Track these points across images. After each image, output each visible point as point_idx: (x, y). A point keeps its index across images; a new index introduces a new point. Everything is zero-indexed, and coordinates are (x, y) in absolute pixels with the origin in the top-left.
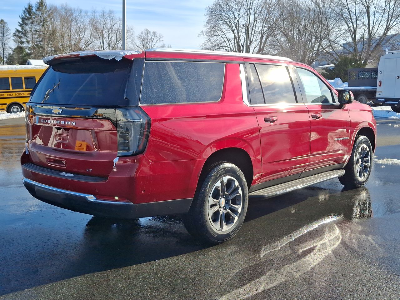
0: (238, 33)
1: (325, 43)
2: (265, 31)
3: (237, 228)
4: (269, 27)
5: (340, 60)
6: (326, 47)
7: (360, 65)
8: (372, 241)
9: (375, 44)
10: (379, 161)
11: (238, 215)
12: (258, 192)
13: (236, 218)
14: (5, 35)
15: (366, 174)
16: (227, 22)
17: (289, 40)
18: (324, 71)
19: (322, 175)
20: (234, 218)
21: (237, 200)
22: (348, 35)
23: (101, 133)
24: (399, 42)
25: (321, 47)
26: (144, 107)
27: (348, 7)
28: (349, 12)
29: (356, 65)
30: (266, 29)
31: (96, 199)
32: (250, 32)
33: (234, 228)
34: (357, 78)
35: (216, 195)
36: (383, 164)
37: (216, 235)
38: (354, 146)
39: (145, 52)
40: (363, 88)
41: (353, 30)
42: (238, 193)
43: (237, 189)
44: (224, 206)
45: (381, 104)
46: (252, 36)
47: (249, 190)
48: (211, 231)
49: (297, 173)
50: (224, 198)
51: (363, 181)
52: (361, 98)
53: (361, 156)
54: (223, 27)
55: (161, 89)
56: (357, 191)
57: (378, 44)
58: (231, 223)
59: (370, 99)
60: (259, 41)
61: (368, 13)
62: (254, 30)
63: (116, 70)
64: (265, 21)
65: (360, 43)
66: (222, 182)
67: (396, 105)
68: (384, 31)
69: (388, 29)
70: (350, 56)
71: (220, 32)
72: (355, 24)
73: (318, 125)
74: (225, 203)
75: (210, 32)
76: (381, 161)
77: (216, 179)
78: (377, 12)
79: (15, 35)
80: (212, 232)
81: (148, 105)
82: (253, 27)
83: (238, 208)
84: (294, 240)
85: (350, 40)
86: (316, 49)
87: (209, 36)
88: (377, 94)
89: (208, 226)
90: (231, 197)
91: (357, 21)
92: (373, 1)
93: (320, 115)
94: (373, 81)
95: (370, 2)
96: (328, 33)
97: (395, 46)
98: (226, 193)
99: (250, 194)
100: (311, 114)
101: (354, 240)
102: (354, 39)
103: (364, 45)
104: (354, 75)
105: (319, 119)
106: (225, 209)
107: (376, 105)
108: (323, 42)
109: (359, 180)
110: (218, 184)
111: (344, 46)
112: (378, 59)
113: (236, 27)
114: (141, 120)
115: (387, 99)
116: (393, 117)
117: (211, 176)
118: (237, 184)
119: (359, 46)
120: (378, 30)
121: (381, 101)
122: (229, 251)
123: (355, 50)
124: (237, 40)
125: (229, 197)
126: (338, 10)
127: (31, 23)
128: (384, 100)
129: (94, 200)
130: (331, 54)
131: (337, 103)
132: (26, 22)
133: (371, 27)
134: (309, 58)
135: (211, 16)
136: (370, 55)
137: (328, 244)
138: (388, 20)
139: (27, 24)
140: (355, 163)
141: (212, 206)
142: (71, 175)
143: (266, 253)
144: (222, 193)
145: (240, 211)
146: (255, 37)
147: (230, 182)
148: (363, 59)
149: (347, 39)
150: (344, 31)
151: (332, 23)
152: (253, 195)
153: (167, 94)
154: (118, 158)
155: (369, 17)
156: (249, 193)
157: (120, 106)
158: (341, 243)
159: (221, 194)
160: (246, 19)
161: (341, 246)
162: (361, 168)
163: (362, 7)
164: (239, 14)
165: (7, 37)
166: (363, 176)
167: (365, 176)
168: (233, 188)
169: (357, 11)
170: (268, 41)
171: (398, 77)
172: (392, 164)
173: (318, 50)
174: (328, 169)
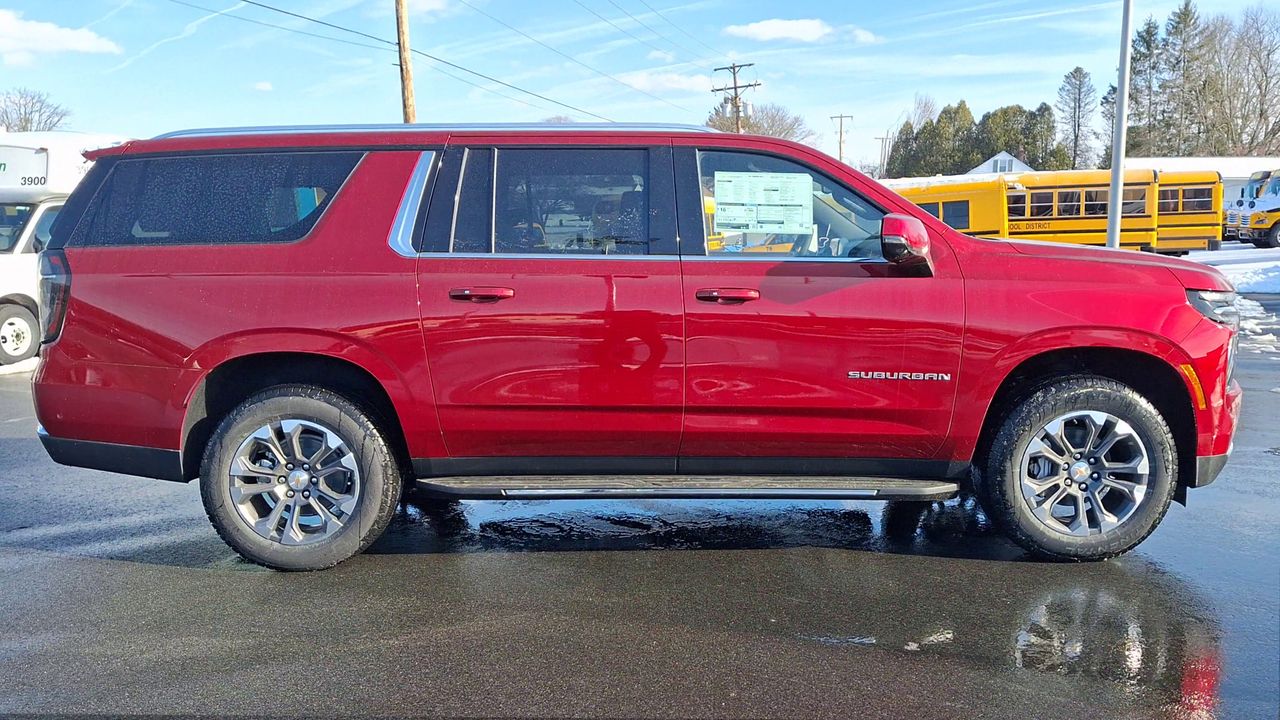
14: (1082, 105)
79: (1108, 102)
114: (55, 276)
165: (1087, 107)
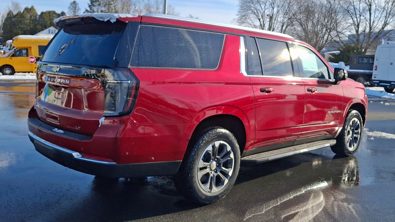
0: (263, 22)
1: (333, 33)
2: (285, 21)
3: (226, 190)
4: (289, 19)
5: (344, 47)
6: (334, 36)
7: (360, 53)
8: (353, 210)
9: (374, 36)
10: (369, 133)
11: (229, 178)
12: (250, 157)
13: (226, 181)
15: (355, 145)
16: (254, 12)
17: (304, 30)
18: (331, 56)
19: (314, 144)
20: (224, 181)
21: (228, 164)
22: (353, 28)
23: (100, 93)
24: (394, 35)
25: (330, 36)
26: (133, 69)
27: (354, 4)
28: (354, 9)
29: (357, 52)
30: (286, 19)
31: (83, 157)
32: (273, 21)
33: (223, 190)
34: (357, 62)
35: (207, 159)
36: (372, 136)
37: (204, 197)
38: (346, 119)
39: (142, 17)
40: (362, 71)
41: (357, 24)
42: (230, 157)
43: (229, 153)
44: (215, 169)
45: (376, 85)
46: (275, 24)
47: (242, 155)
48: (199, 192)
49: (291, 141)
50: (215, 161)
51: (352, 151)
52: (360, 79)
53: (352, 128)
54: (252, 16)
55: (154, 53)
56: (347, 159)
57: (377, 36)
58: (220, 185)
59: (367, 81)
60: (280, 29)
61: (370, 10)
62: (276, 20)
63: (113, 33)
64: (286, 13)
65: (362, 35)
66: (214, 147)
67: (388, 87)
68: (382, 26)
69: (386, 24)
70: (353, 45)
71: (249, 20)
72: (359, 20)
73: (313, 98)
74: (217, 166)
75: (241, 20)
76: (371, 134)
77: (208, 143)
78: (378, 10)
80: (200, 194)
81: (139, 67)
82: (276, 17)
83: (229, 171)
84: (279, 204)
85: (354, 32)
86: (325, 37)
87: (240, 23)
88: (373, 76)
89: (196, 188)
90: (223, 161)
91: (360, 16)
92: (375, 1)
93: (315, 89)
94: (370, 66)
95: (372, 1)
96: (336, 25)
97: (391, 39)
98: (217, 157)
99: (243, 159)
100: (307, 87)
101: (336, 209)
102: (357, 31)
103: (365, 37)
104: (355, 61)
105: (314, 93)
106: (216, 172)
107: (372, 85)
108: (331, 33)
109: (349, 150)
110: (210, 148)
111: (349, 36)
112: (376, 48)
113: (262, 17)
114: (129, 82)
115: (381, 81)
116: (385, 96)
117: (203, 141)
118: (229, 148)
119: (361, 37)
120: (377, 24)
121: (376, 83)
122: (214, 213)
123: (358, 40)
124: (262, 27)
125: (220, 160)
126: (345, 6)
127: (98, 5)
128: (378, 82)
129: (80, 158)
130: (338, 42)
131: (333, 80)
132: (94, 4)
133: (372, 22)
134: (319, 45)
135: (242, 7)
136: (369, 45)
137: (310, 211)
138: (386, 17)
139: (94, 6)
140: (346, 134)
141: (201, 169)
142: (61, 131)
143: (250, 216)
144: (214, 157)
145: (230, 174)
146: (277, 26)
147: (222, 147)
148: (364, 48)
149: (352, 31)
150: (349, 24)
151: (340, 17)
152: (246, 159)
153: (160, 59)
154: (104, 118)
155: (370, 14)
156: (241, 158)
157: (110, 66)
158: (323, 210)
159: (212, 157)
160: (271, 11)
161: (323, 213)
162: (351, 139)
163: (365, 5)
164: (265, 7)
166: (353, 146)
167: (355, 147)
168: (224, 152)
169: (361, 8)
170: (287, 29)
171: (391, 64)
172: (380, 137)
173: (327, 39)
174: (320, 139)
